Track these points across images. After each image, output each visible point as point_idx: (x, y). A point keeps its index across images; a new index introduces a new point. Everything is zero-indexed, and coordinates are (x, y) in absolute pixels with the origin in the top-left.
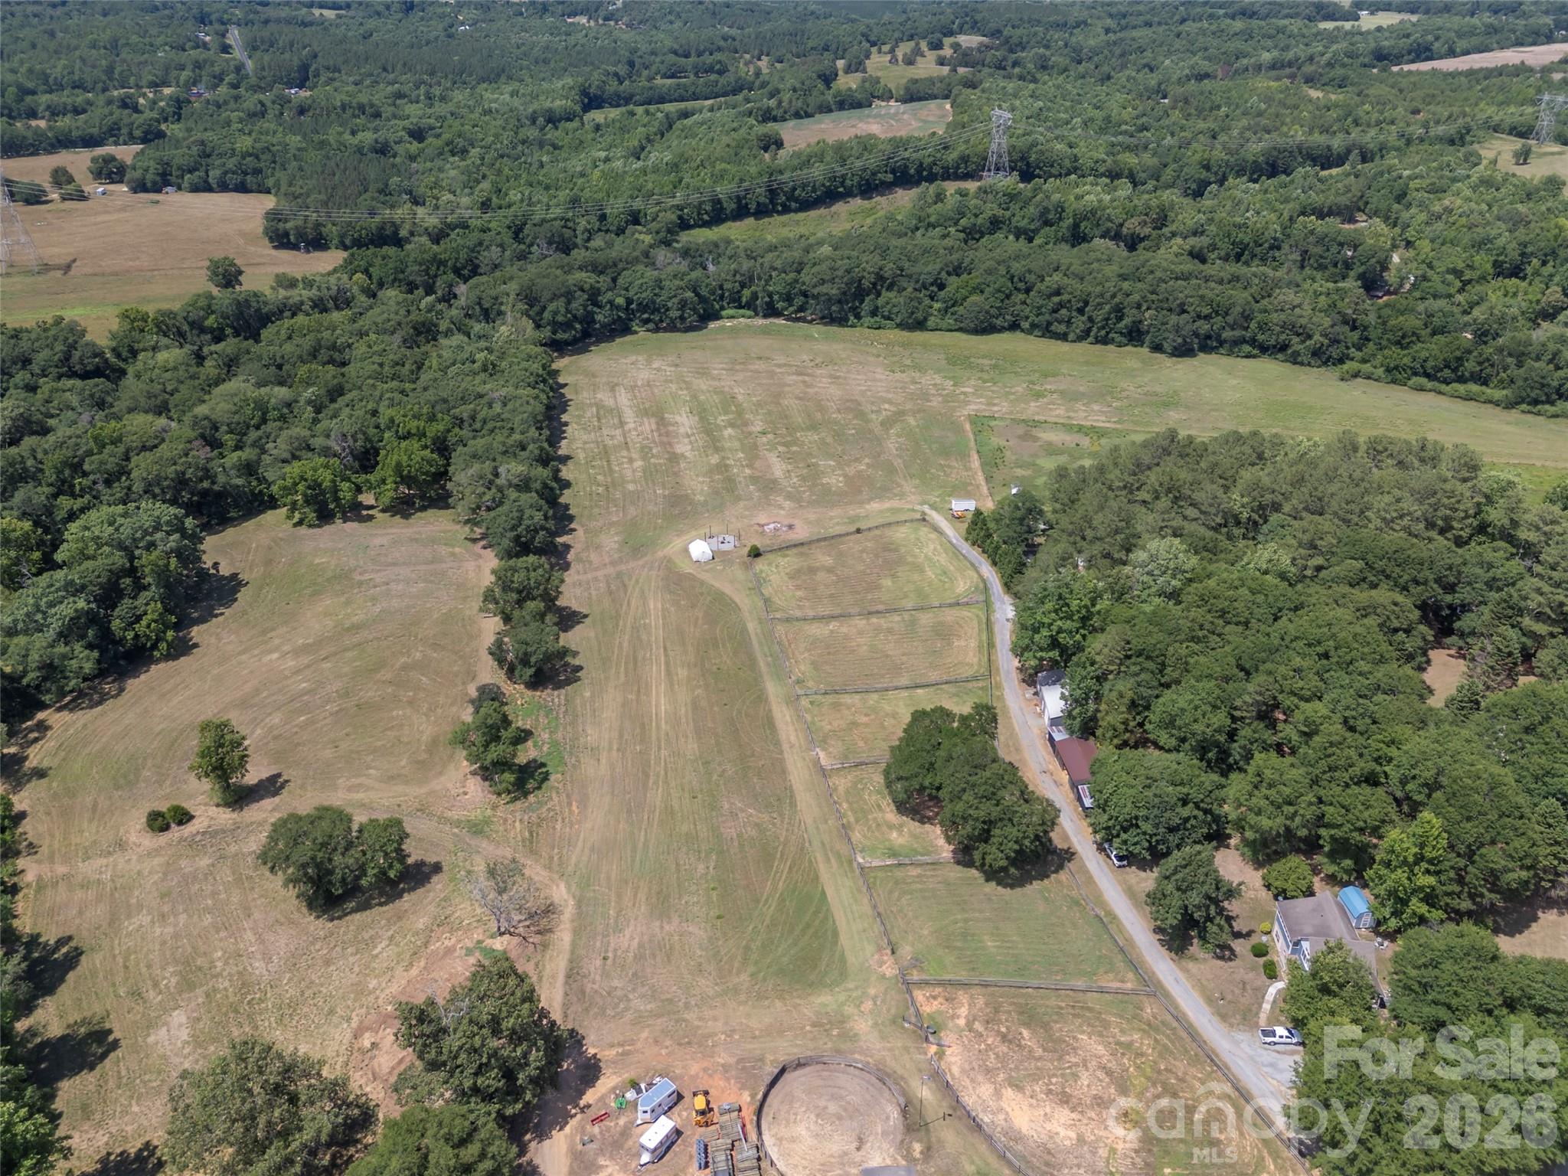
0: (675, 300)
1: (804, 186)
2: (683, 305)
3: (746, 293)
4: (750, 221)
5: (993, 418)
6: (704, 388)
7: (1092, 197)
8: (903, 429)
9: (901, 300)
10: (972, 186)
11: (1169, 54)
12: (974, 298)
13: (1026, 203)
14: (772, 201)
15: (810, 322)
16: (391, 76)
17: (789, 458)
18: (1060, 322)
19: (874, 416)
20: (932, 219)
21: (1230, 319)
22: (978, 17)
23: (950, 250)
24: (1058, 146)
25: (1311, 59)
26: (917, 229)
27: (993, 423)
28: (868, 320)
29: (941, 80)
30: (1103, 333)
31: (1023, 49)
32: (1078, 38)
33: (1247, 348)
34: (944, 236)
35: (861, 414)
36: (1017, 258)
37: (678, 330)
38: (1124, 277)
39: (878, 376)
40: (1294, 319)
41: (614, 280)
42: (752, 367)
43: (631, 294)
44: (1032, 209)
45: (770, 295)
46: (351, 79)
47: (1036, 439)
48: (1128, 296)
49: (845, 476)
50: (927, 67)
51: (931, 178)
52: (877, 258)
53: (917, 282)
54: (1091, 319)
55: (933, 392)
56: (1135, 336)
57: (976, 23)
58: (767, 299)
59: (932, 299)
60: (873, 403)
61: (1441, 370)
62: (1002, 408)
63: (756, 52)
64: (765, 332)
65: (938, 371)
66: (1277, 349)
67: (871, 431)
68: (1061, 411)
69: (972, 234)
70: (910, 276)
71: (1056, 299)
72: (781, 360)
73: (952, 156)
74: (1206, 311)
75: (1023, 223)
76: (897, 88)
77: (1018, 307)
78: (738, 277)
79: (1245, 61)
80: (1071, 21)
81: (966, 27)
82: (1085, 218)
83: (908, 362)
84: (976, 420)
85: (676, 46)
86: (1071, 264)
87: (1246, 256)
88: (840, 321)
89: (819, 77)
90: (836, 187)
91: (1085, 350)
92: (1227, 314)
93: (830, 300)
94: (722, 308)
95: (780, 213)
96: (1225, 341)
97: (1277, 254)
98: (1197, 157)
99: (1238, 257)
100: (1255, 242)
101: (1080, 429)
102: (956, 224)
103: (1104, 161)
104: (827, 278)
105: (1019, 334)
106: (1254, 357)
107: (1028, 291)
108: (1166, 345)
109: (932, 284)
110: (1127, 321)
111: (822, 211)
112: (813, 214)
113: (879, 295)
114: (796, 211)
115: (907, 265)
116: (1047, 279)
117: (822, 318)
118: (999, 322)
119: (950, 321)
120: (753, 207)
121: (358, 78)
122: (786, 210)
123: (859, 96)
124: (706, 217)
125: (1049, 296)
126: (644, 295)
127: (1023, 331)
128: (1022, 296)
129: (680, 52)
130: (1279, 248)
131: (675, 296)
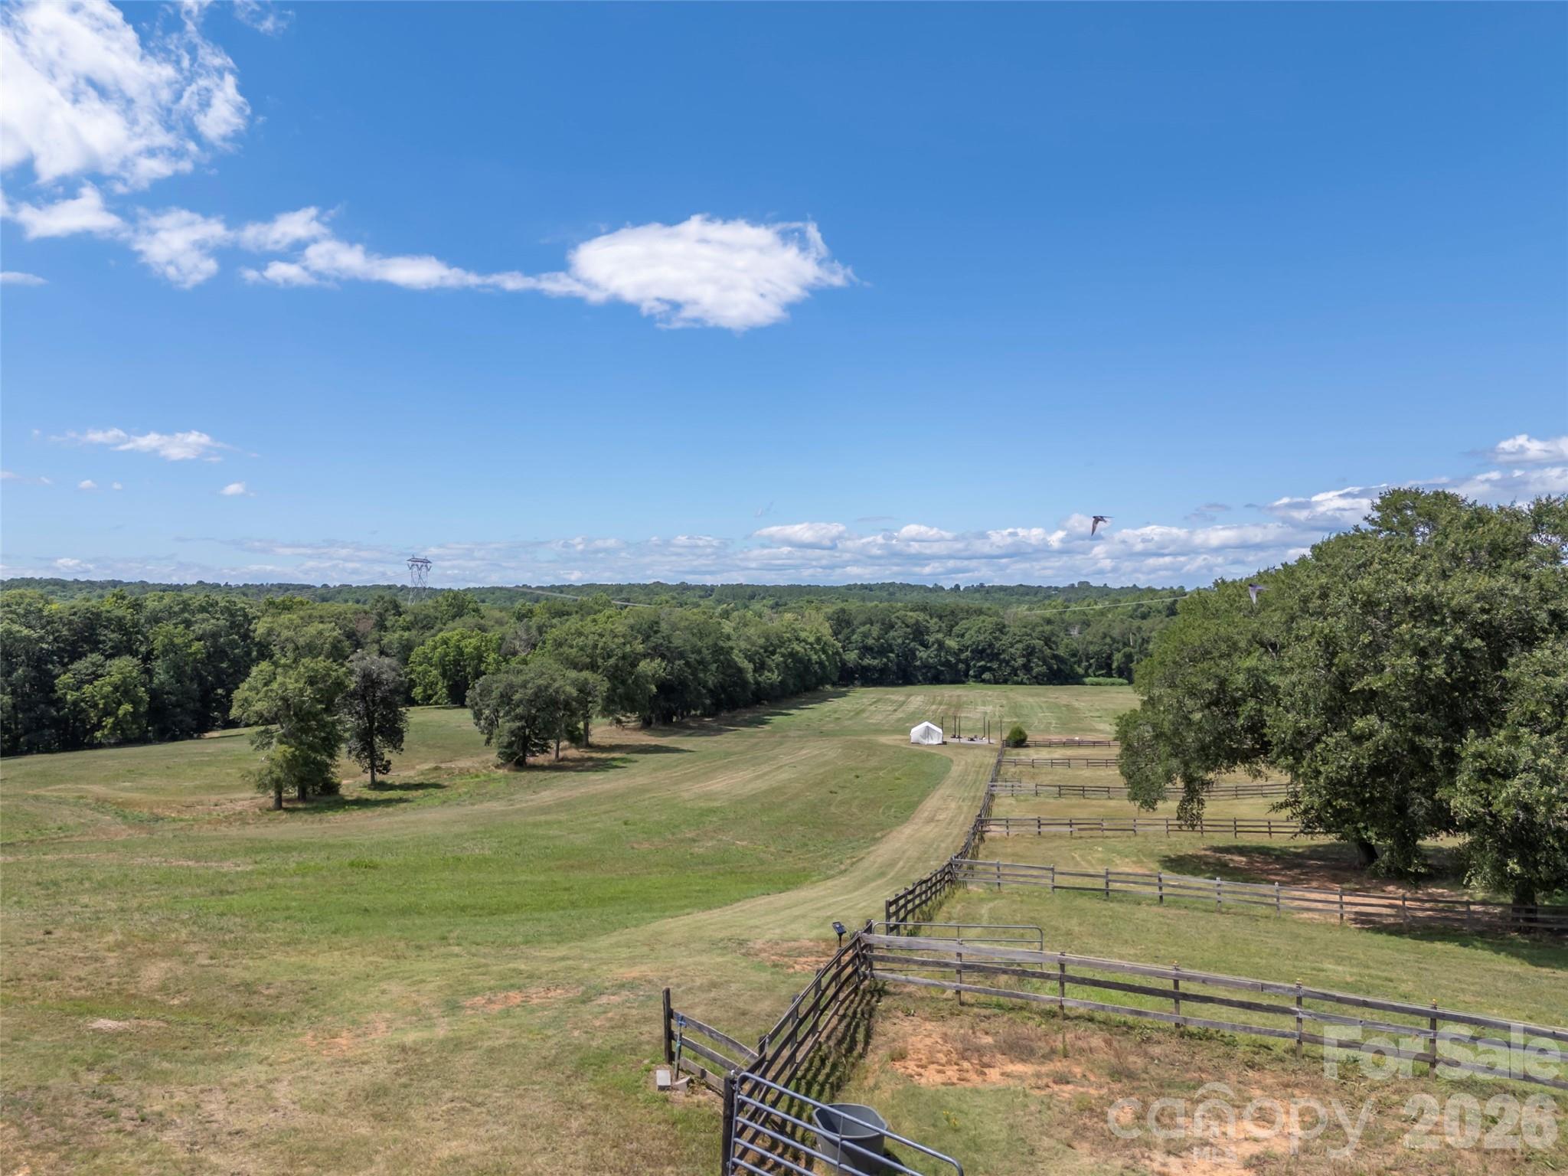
2: (1029, 653)
37: (1022, 682)
131: (1020, 641)
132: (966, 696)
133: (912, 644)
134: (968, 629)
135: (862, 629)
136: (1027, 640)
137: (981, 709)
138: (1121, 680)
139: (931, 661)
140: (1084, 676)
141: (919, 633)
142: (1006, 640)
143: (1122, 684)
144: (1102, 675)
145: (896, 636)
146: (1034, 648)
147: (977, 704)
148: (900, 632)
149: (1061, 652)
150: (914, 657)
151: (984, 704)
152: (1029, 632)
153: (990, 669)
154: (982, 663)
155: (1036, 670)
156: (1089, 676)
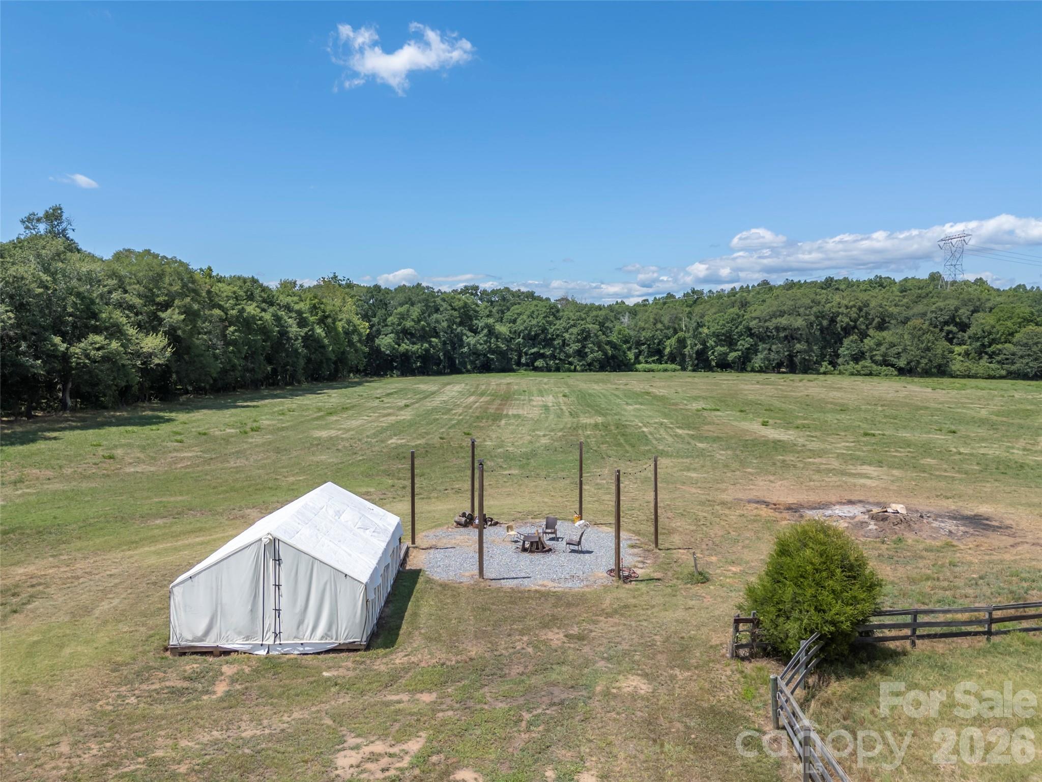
0: (574, 330)
2: (585, 337)
3: (671, 344)
15: (761, 371)
28: (849, 366)
41: (501, 312)
45: (705, 340)
58: (698, 347)
59: (950, 341)
78: (659, 326)
94: (638, 359)
113: (864, 335)
119: (991, 365)
126: (534, 322)
131: (574, 326)
132: (517, 384)
133: (459, 330)
134: (519, 314)
135: (400, 310)
136: (582, 325)
137: (538, 400)
138: (673, 366)
139: (480, 347)
140: (635, 363)
141: (467, 317)
142: (560, 324)
143: (675, 370)
144: (654, 362)
145: (441, 320)
146: (589, 332)
147: (531, 394)
148: (446, 315)
149: (614, 338)
150: (462, 345)
151: (541, 393)
152: (583, 316)
153: (543, 356)
154: (535, 350)
155: (591, 356)
156: (640, 363)
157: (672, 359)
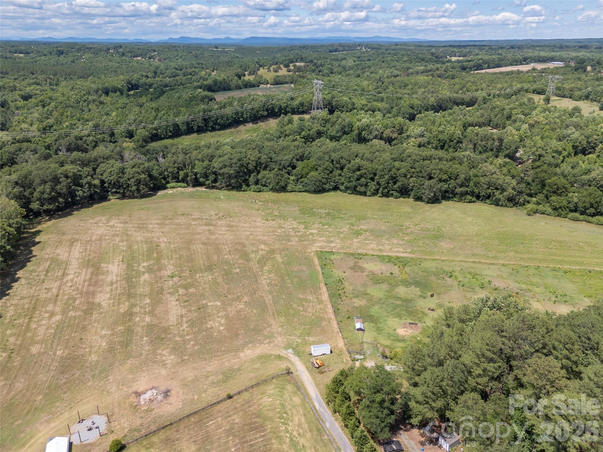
0: (133, 180)
1: (222, 118)
2: (138, 182)
3: (181, 173)
4: (195, 135)
5: (332, 253)
6: (139, 239)
7: (365, 120)
8: (273, 266)
9: (272, 175)
10: (306, 117)
11: (381, 68)
12: (312, 173)
13: (334, 124)
14: (206, 125)
15: (220, 189)
16: (34, 76)
17: (185, 302)
18: (361, 186)
19: (253, 256)
20: (287, 132)
21: (459, 181)
22: (303, 56)
23: (297, 147)
24: (345, 98)
25: (438, 69)
26: (280, 137)
27: (332, 257)
28: (253, 187)
29: (289, 76)
30: (386, 190)
31: (322, 67)
32: (343, 63)
33: (469, 197)
34: (294, 140)
35: (245, 255)
36: (334, 151)
37: (136, 198)
38: (395, 160)
39: (258, 224)
40: (494, 180)
41: (94, 169)
42: (177, 221)
43: (103, 178)
44: (337, 126)
45: (196, 174)
46: (13, 77)
47: (363, 270)
48: (399, 170)
49: (227, 317)
50: (283, 72)
51: (286, 113)
52: (257, 152)
53: (280, 165)
54: (378, 183)
55: (292, 234)
56: (404, 192)
57: (302, 58)
58: (194, 177)
59: (289, 174)
60: (253, 245)
61: (588, 209)
62: (336, 244)
63: (212, 69)
64: (191, 196)
65: (295, 219)
66: (486, 198)
67: (251, 268)
68: (373, 245)
69: (308, 139)
70: (276, 162)
71: (358, 173)
72: (196, 215)
73: (296, 103)
74: (445, 177)
75: (334, 133)
76: (270, 79)
77: (337, 178)
78: (176, 165)
79: (411, 70)
80: (340, 58)
81: (298, 60)
82: (364, 130)
83: (276, 213)
84: (321, 255)
85: (177, 67)
86: (364, 153)
87: (446, 146)
88: (238, 188)
89: (236, 75)
90: (239, 118)
91: (377, 201)
92: (456, 179)
93: (230, 177)
94: (168, 182)
95: (211, 131)
96: (457, 194)
97: (461, 145)
98: (408, 103)
99: (442, 147)
100: (450, 140)
101: (390, 260)
102: (300, 134)
103: (367, 105)
104: (227, 164)
105: (339, 193)
106: (474, 202)
107: (342, 169)
108: (424, 197)
109: (288, 166)
110: (399, 184)
111: (233, 130)
112: (228, 131)
113: (258, 172)
114: (219, 130)
115: (274, 156)
116: (352, 161)
117: (227, 186)
118: (327, 186)
119: (300, 186)
120: (195, 128)
121: (16, 77)
122: (213, 129)
123: (253, 82)
124: (170, 134)
125: (354, 172)
126: (112, 178)
127: (341, 191)
128: (339, 172)
129: (179, 69)
130: (461, 142)
131: (133, 177)
133: (73, 188)
134: (104, 171)
135: (39, 188)
136: (137, 176)
139: (85, 195)
140: (166, 185)
141: (76, 180)
142: (125, 177)
143: (185, 186)
144: (175, 183)
145: (62, 186)
146: (140, 180)
149: (155, 175)
155: (143, 191)
157: (183, 180)
